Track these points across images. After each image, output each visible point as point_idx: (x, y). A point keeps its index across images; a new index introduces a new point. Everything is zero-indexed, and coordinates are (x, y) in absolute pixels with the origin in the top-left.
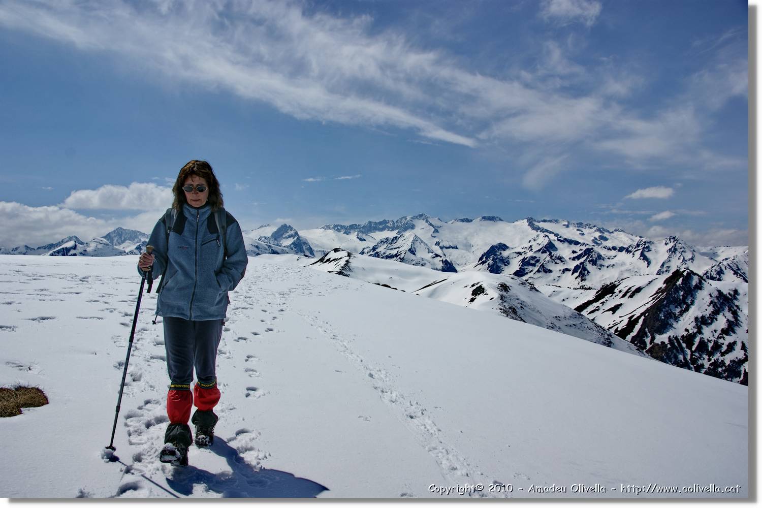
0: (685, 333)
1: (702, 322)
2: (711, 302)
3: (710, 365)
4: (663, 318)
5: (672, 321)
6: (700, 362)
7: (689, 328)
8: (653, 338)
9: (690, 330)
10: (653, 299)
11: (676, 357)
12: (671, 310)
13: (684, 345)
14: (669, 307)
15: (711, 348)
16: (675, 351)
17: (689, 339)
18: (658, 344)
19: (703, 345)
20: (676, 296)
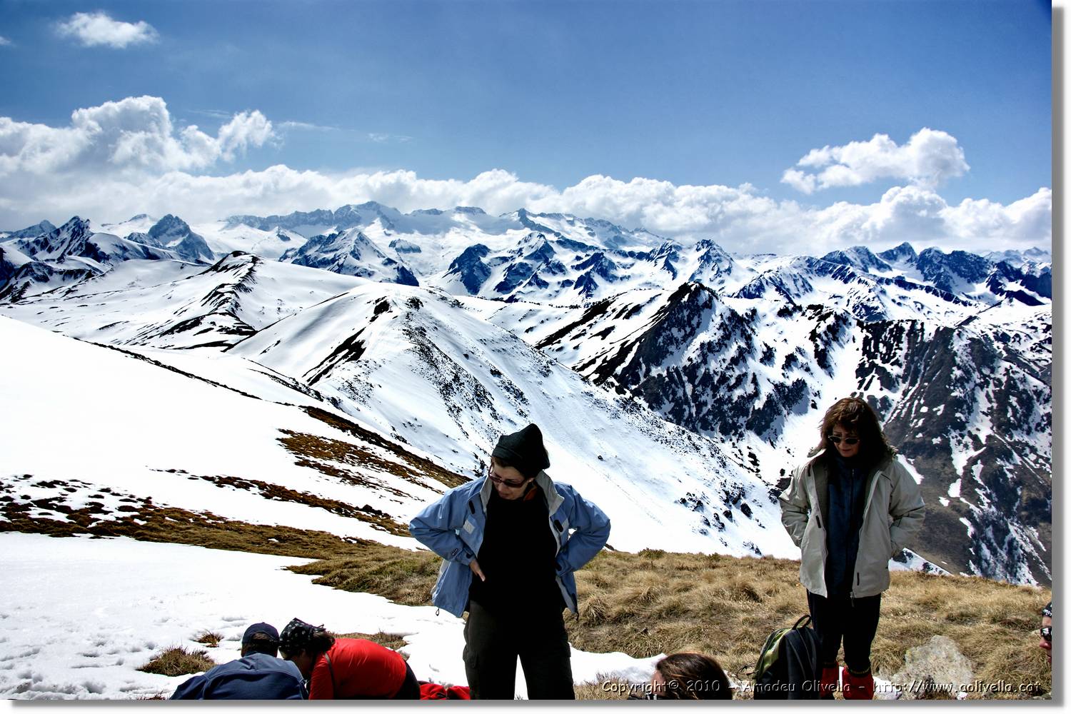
0: (688, 363)
1: (708, 349)
2: (722, 325)
3: (715, 402)
4: (662, 344)
5: (672, 348)
6: (703, 398)
7: (693, 356)
8: (648, 370)
9: (693, 359)
10: (653, 320)
11: (674, 393)
12: (672, 334)
13: (685, 378)
14: (670, 330)
15: (717, 382)
16: (673, 385)
17: (691, 370)
18: (654, 377)
19: (707, 377)
20: (680, 316)
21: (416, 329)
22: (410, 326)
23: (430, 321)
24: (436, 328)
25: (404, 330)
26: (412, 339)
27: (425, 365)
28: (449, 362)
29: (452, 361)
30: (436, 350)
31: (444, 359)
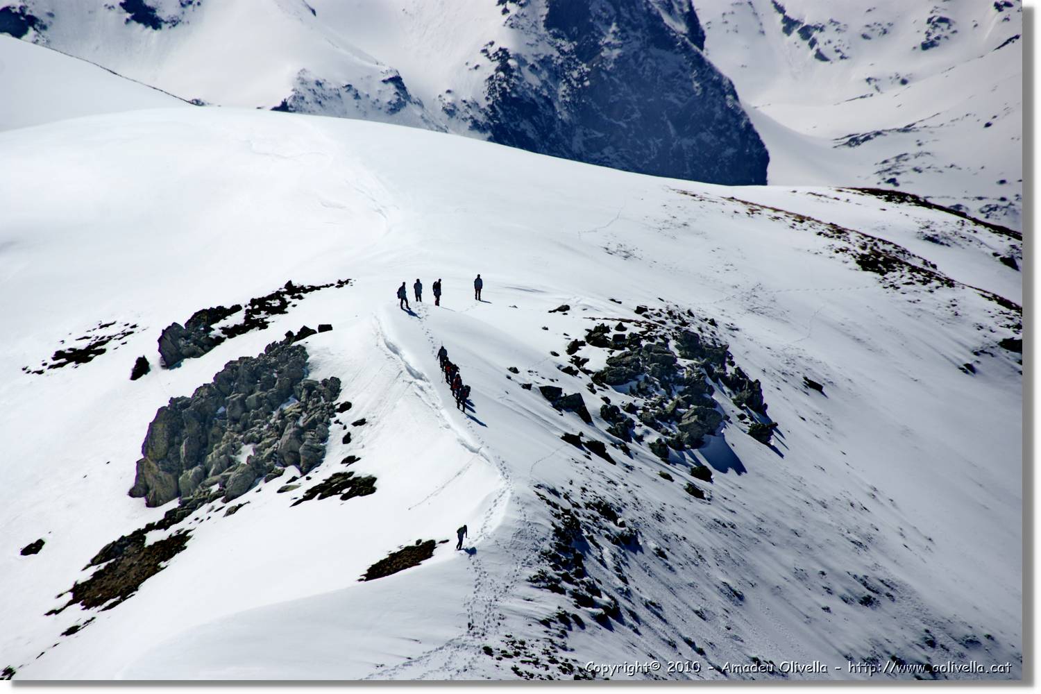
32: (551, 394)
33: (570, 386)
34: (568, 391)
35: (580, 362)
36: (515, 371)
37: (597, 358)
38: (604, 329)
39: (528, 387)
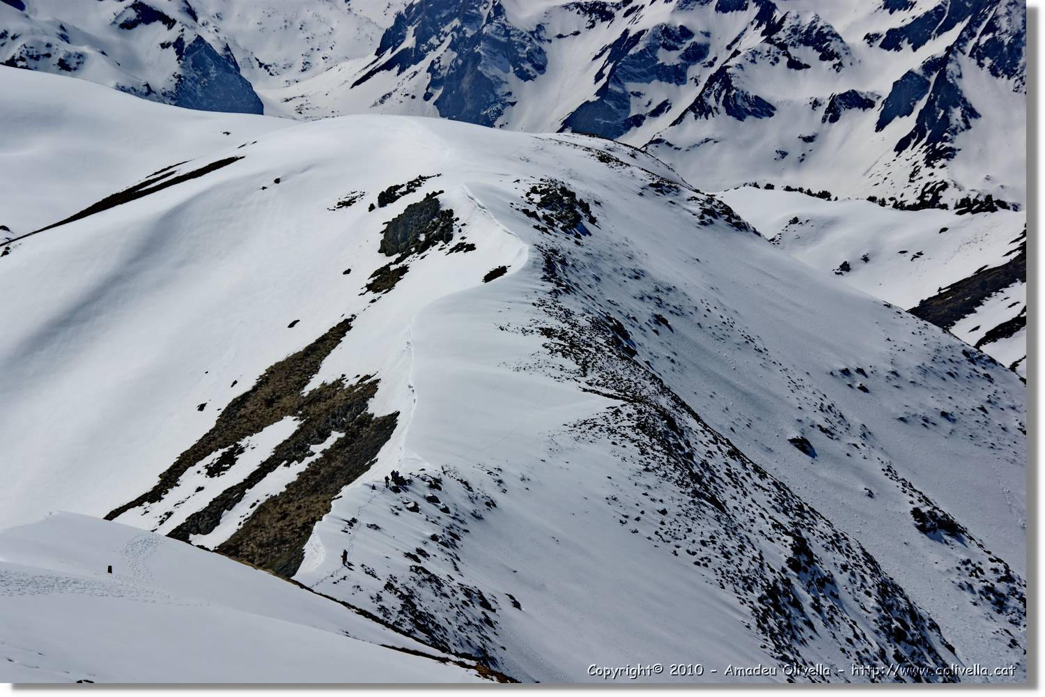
21: (597, 325)
22: (568, 314)
23: (635, 287)
24: (659, 320)
25: (548, 332)
26: (593, 375)
27: (673, 496)
28: (756, 477)
29: (763, 475)
30: (692, 423)
31: (735, 465)
32: (526, 211)
33: (532, 208)
34: (531, 210)
35: (532, 200)
36: (512, 204)
37: (537, 198)
38: (535, 188)
39: (518, 209)
